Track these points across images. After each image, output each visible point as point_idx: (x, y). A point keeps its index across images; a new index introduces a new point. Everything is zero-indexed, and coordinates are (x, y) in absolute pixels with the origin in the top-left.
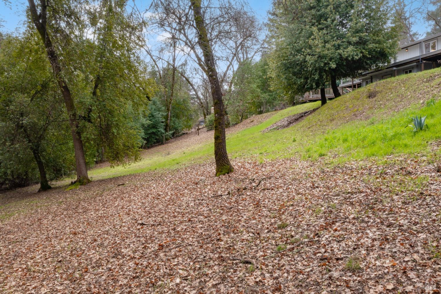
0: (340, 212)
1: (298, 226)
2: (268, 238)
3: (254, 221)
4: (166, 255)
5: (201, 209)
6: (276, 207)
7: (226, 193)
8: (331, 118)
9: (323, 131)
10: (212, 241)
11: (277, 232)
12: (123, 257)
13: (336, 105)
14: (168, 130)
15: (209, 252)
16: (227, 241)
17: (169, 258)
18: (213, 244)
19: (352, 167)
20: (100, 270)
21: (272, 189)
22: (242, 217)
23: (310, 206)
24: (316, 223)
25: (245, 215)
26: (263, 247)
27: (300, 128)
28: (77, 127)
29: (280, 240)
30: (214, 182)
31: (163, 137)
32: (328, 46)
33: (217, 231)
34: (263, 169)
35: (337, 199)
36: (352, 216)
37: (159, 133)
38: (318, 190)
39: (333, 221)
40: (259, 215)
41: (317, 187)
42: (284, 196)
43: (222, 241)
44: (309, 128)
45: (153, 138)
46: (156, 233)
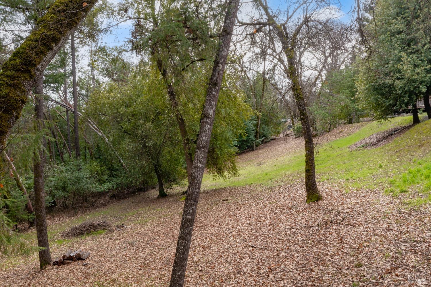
0: (404, 259)
1: (370, 268)
2: (347, 274)
3: (338, 257)
4: (274, 277)
5: (296, 238)
6: (355, 245)
7: (316, 224)
8: (419, 144)
9: (410, 157)
10: (307, 270)
11: (354, 270)
12: (245, 274)
13: (426, 129)
14: (258, 137)
15: (305, 279)
16: (317, 272)
17: (278, 280)
18: (307, 273)
19: (426, 211)
20: (231, 282)
21: (354, 226)
22: (329, 251)
23: (382, 250)
24: (383, 267)
25: (331, 249)
26: (343, 281)
27: (388, 151)
28: (189, 149)
29: (355, 278)
30: (305, 209)
31: (253, 143)
32: (418, 70)
33: (310, 261)
34: (348, 200)
35: (404, 245)
36: (412, 265)
37: (250, 141)
38: (392, 232)
39: (397, 267)
40: (342, 251)
41: (392, 230)
42: (363, 234)
43: (314, 271)
44: (397, 152)
45: (245, 145)
46: (265, 257)
